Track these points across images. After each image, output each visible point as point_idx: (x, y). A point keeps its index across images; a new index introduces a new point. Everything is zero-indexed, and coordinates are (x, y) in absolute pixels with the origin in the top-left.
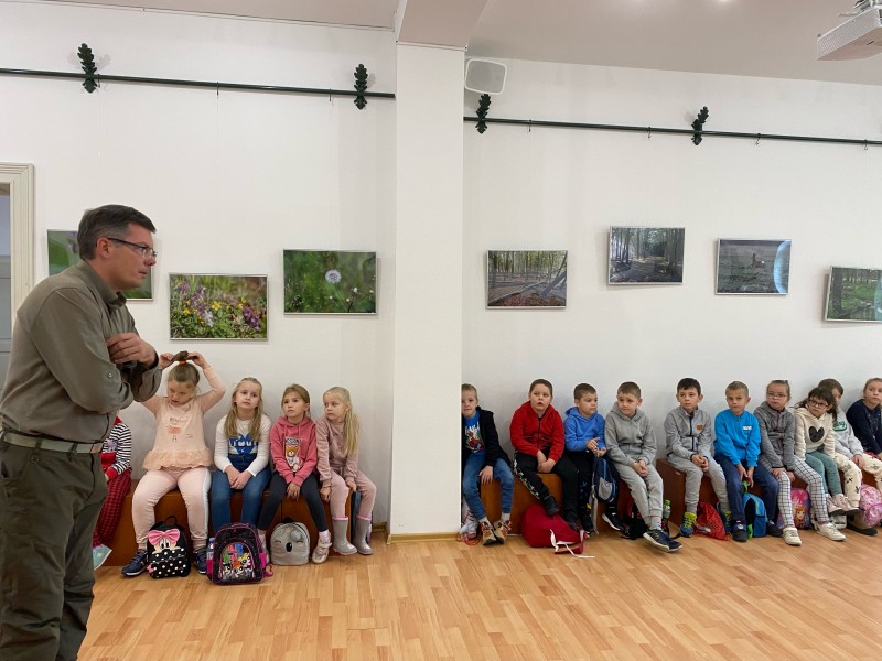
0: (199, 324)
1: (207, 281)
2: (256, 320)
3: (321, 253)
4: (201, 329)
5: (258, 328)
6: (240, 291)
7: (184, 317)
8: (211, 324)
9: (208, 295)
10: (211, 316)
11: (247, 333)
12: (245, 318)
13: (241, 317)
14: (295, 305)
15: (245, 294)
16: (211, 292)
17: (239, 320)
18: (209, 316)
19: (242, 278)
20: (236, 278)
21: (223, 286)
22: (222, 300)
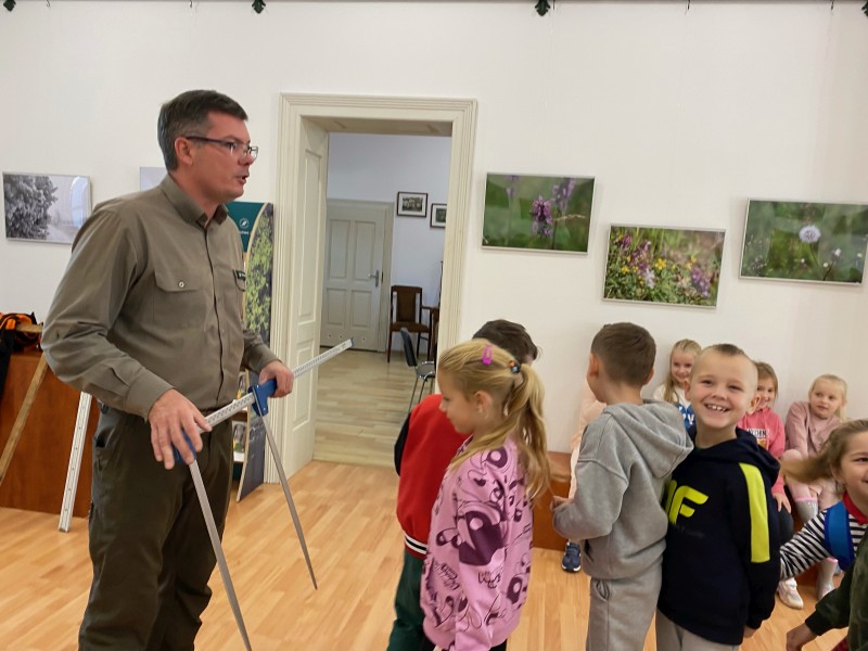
0: (638, 284)
1: (654, 234)
2: (706, 284)
3: (797, 204)
4: (639, 291)
5: (706, 293)
6: (690, 246)
7: (621, 275)
8: (651, 285)
9: (653, 250)
10: (653, 276)
11: (692, 299)
12: (693, 280)
13: (688, 279)
14: (755, 268)
15: (696, 252)
16: (657, 248)
17: (685, 282)
18: (650, 276)
19: (696, 232)
20: (688, 233)
21: (672, 241)
22: (669, 258)
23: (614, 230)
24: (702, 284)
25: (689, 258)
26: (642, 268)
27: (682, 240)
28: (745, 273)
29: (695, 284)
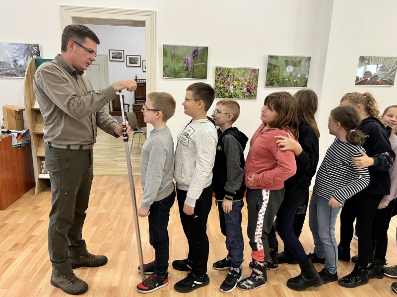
0: (227, 91)
1: (232, 70)
3: (285, 57)
4: (227, 94)
5: (252, 94)
6: (246, 76)
7: (221, 88)
8: (232, 92)
9: (232, 77)
10: (233, 88)
11: (248, 96)
12: (248, 89)
14: (270, 83)
15: (249, 77)
16: (234, 76)
17: (245, 90)
18: (231, 88)
19: (248, 69)
20: (245, 69)
21: (239, 73)
22: (239, 80)
23: (217, 69)
24: (251, 90)
25: (246, 80)
26: (229, 85)
27: (243, 73)
28: (267, 85)
29: (248, 91)
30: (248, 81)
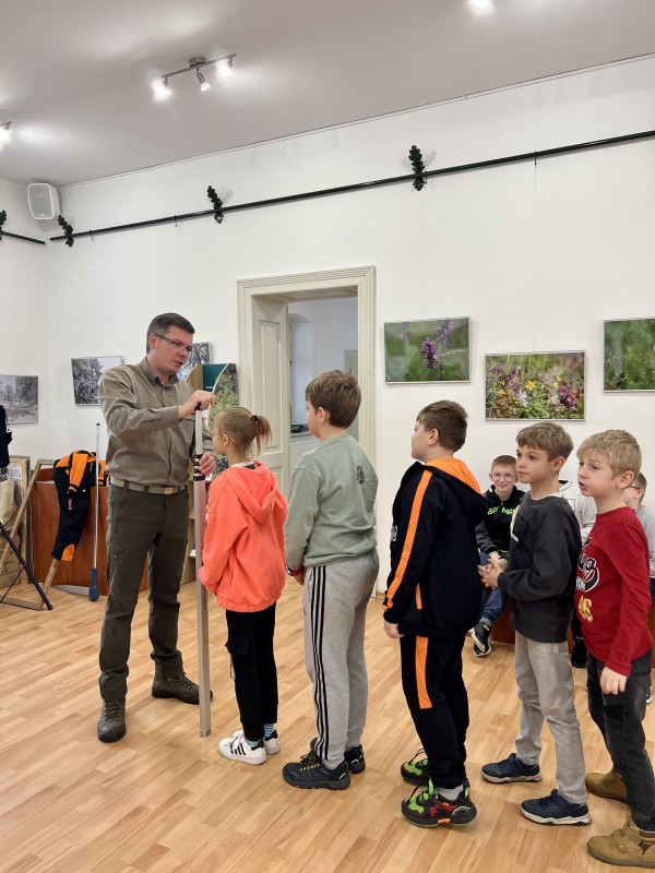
0: (513, 404)
1: (522, 360)
2: (573, 399)
3: (649, 322)
4: (515, 410)
5: (574, 408)
6: (555, 368)
7: (499, 398)
8: (525, 404)
9: (523, 374)
10: (525, 396)
11: (563, 413)
12: (561, 397)
13: (556, 397)
14: (616, 382)
15: (561, 372)
16: (526, 371)
17: (554, 399)
19: (558, 355)
20: (550, 356)
21: (539, 365)
22: (537, 380)
23: (489, 359)
24: (569, 400)
25: (555, 378)
26: (516, 390)
27: (547, 363)
28: (608, 387)
29: (563, 401)
30: (560, 380)
